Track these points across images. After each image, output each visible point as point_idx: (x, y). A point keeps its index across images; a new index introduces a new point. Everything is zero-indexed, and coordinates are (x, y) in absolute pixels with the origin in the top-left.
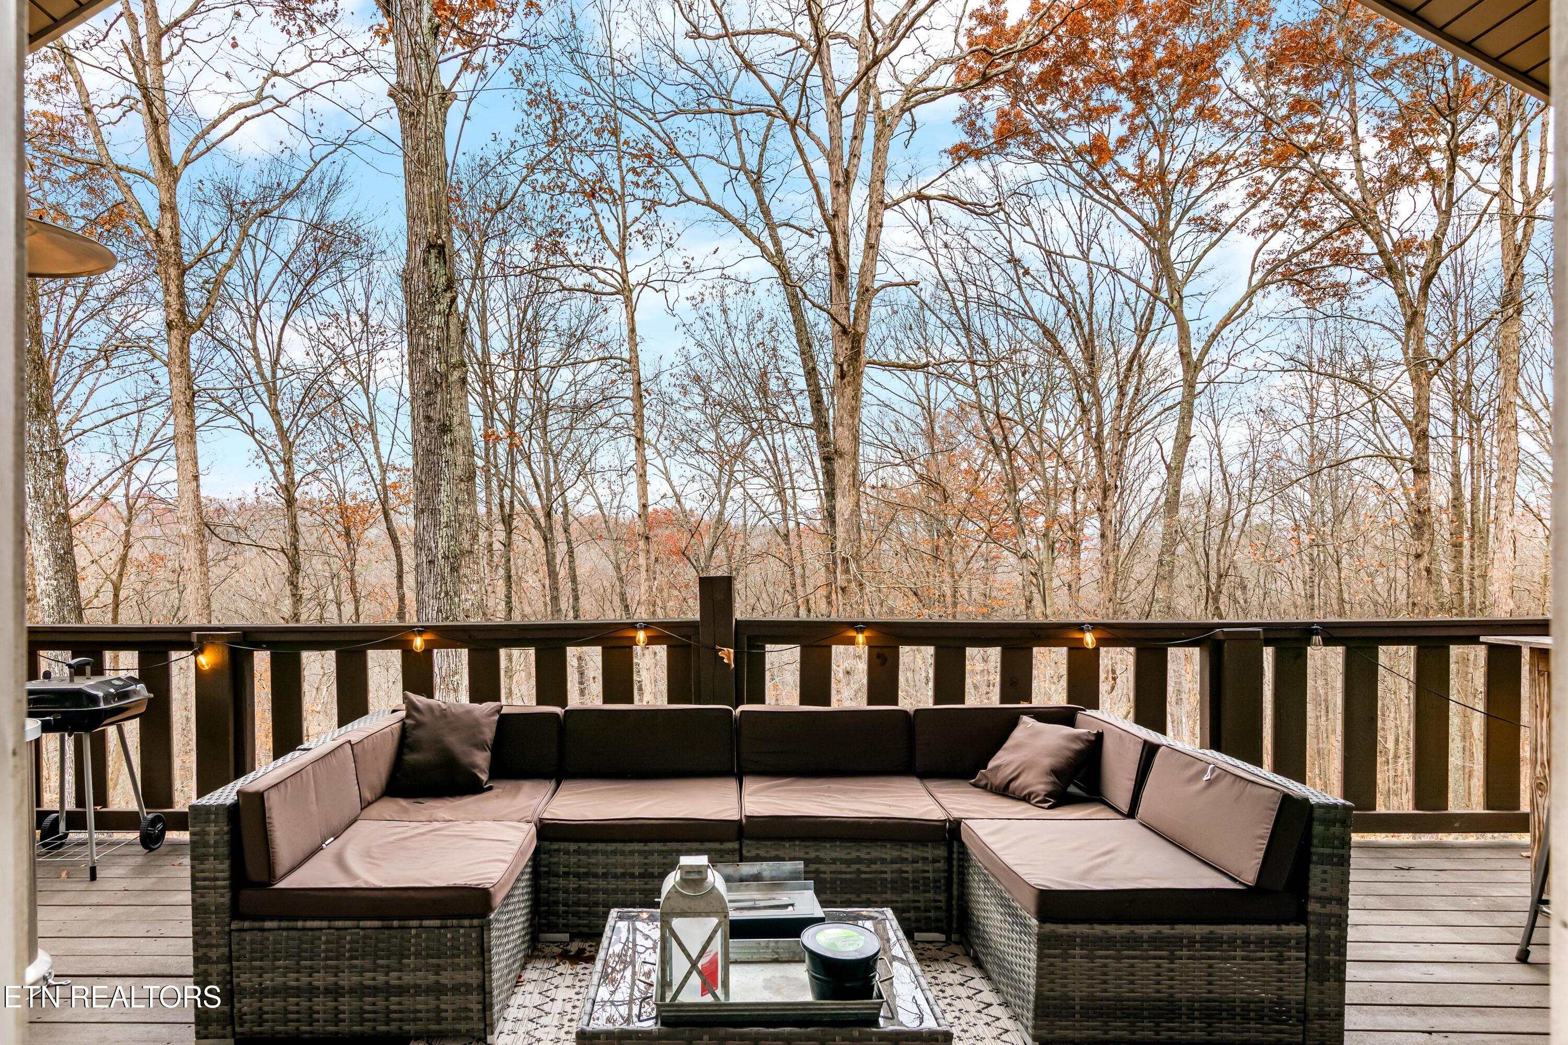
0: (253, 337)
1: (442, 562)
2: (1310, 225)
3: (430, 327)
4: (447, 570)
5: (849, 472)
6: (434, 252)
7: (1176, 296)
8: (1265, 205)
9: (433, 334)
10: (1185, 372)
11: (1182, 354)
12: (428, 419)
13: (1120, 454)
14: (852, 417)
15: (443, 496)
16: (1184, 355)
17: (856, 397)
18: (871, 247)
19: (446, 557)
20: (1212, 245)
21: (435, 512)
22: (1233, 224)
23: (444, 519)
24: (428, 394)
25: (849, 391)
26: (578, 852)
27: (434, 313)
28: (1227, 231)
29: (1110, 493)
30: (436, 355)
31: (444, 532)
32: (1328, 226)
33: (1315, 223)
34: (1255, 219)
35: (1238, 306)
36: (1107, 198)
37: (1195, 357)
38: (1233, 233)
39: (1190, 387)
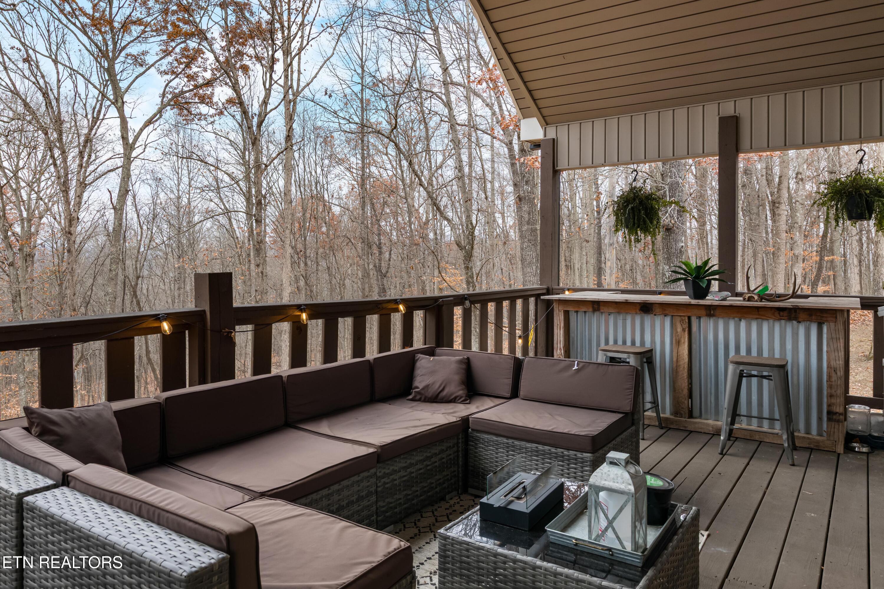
2: (190, 78)
7: (120, 101)
8: (170, 59)
10: (125, 149)
13: (80, 197)
16: (124, 138)
20: (141, 74)
22: (153, 65)
28: (149, 68)
29: (74, 222)
32: (201, 80)
33: (193, 77)
34: (164, 64)
35: (155, 115)
36: (75, 24)
37: (131, 141)
38: (153, 70)
39: (128, 159)
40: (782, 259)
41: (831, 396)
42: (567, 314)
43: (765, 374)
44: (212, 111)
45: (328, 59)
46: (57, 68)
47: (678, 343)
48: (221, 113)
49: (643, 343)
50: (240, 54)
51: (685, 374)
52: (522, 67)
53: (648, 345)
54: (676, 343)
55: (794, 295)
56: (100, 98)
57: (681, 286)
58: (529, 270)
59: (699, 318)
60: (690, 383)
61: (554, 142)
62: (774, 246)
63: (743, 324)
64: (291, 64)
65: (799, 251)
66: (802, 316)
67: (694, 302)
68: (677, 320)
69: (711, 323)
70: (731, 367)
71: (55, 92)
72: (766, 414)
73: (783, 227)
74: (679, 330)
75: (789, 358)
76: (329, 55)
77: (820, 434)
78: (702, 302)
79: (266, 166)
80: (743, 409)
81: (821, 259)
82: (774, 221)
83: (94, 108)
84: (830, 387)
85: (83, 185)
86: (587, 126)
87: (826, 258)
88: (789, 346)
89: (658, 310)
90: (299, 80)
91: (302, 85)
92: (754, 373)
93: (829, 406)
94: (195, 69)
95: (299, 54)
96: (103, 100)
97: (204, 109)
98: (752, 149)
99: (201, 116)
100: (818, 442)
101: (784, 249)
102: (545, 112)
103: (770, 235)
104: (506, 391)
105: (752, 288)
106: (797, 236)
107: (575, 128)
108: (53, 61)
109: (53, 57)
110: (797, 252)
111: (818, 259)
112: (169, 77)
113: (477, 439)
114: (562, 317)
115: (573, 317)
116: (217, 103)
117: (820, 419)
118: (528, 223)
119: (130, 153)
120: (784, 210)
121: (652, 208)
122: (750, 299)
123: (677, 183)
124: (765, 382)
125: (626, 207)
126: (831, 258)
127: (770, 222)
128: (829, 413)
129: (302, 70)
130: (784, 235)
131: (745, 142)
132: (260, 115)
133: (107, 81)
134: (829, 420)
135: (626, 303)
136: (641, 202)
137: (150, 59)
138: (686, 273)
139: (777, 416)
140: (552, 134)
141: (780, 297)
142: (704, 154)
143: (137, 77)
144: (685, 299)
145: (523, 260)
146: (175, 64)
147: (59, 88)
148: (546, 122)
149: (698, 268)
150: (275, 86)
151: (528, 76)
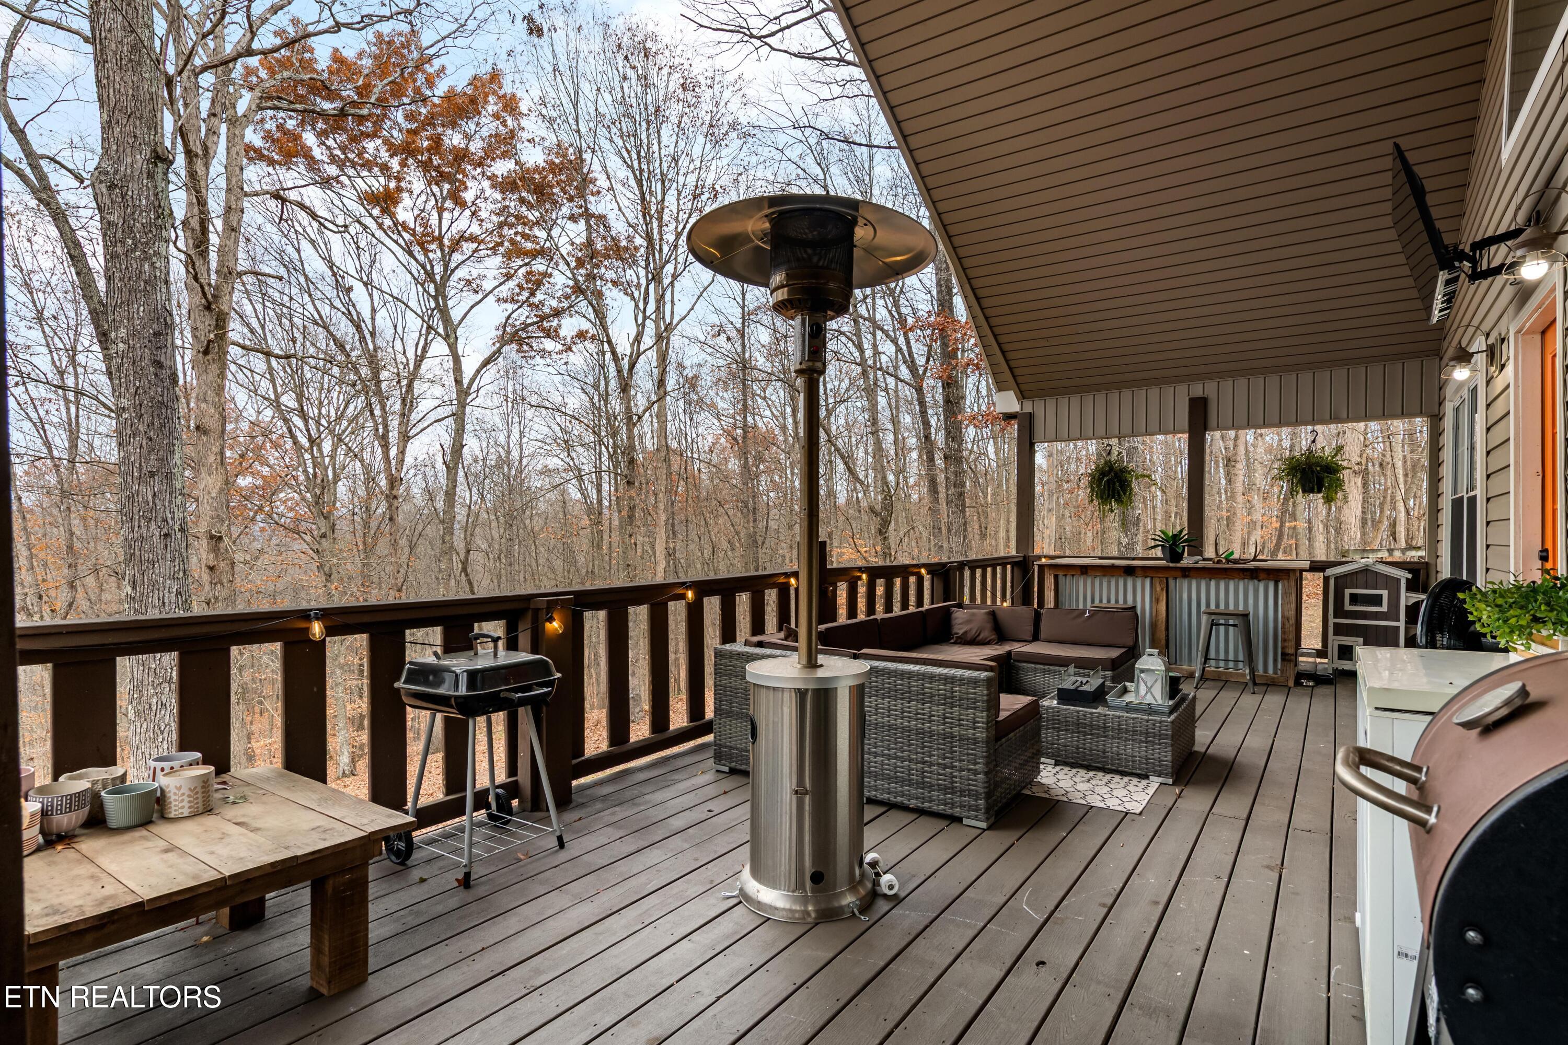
1: (179, 535)
2: (535, 307)
3: (155, 254)
4: (184, 544)
5: (216, 449)
7: (452, 335)
8: (511, 284)
9: (161, 264)
10: (458, 395)
11: (456, 381)
12: (158, 364)
13: (402, 452)
14: (218, 394)
16: (458, 382)
17: (222, 376)
18: (232, 229)
19: (182, 530)
20: (477, 303)
22: (491, 292)
24: (157, 334)
25: (214, 368)
28: (486, 296)
29: (397, 484)
30: (165, 289)
31: (179, 500)
32: (547, 310)
33: (538, 306)
34: (504, 291)
35: (494, 353)
36: (396, 242)
37: (465, 384)
38: (491, 298)
39: (462, 405)
40: (1238, 527)
41: (1284, 640)
42: (1056, 577)
43: (1231, 622)
44: (559, 347)
45: (705, 289)
46: (371, 295)
47: (1158, 600)
48: (569, 349)
49: (1125, 601)
50: (591, 277)
51: (1163, 627)
52: (1006, 347)
53: (1130, 603)
54: (1155, 600)
55: (1254, 560)
56: (424, 331)
57: (1159, 552)
58: (955, 539)
59: (1175, 578)
60: (1167, 636)
61: (1031, 416)
62: (1228, 511)
63: (1213, 583)
64: (663, 296)
65: (1257, 516)
66: (1262, 575)
67: (1172, 565)
68: (1156, 581)
69: (1185, 583)
70: (1204, 618)
71: (369, 322)
72: (1231, 657)
73: (1240, 488)
74: (1158, 589)
75: (1251, 609)
76: (706, 284)
77: (1275, 673)
78: (1178, 565)
79: (640, 418)
80: (1212, 654)
81: (1282, 526)
82: (1229, 482)
83: (417, 345)
84: (1284, 633)
85: (405, 438)
86: (1064, 401)
87: (1287, 524)
88: (1251, 601)
89: (1139, 572)
90: (672, 312)
91: (676, 319)
92: (1222, 621)
93: (1283, 648)
94: (539, 296)
95: (672, 283)
96: (428, 333)
97: (549, 345)
98: (1218, 428)
99: (543, 353)
100: (1273, 679)
101: (1241, 512)
102: (1023, 387)
103: (1223, 496)
104: (1029, 635)
105: (1221, 552)
106: (1256, 499)
107: (1051, 402)
108: (366, 284)
109: (365, 279)
110: (1254, 518)
111: (1278, 525)
112: (510, 307)
113: (1018, 669)
114: (1052, 580)
115: (1061, 579)
116: (565, 339)
117: (1275, 661)
118: (955, 486)
119: (465, 399)
120: (1240, 469)
121: (1126, 481)
122: (1219, 562)
123: (1136, 448)
124: (1231, 628)
125: (1101, 480)
126: (1293, 524)
127: (1223, 482)
128: (1283, 654)
129: (676, 301)
130: (1240, 498)
131: (1212, 420)
132: (631, 356)
133: (433, 310)
134: (1283, 660)
135: (1113, 567)
136: (1116, 474)
137: (488, 285)
138: (1163, 540)
139: (1241, 658)
140: (1028, 408)
141: (1245, 561)
142: (1175, 432)
143: (472, 307)
144: (1163, 563)
145: (950, 528)
146: (517, 290)
147: (373, 319)
148: (1022, 396)
149: (1174, 536)
150: (648, 322)
151: (1010, 356)
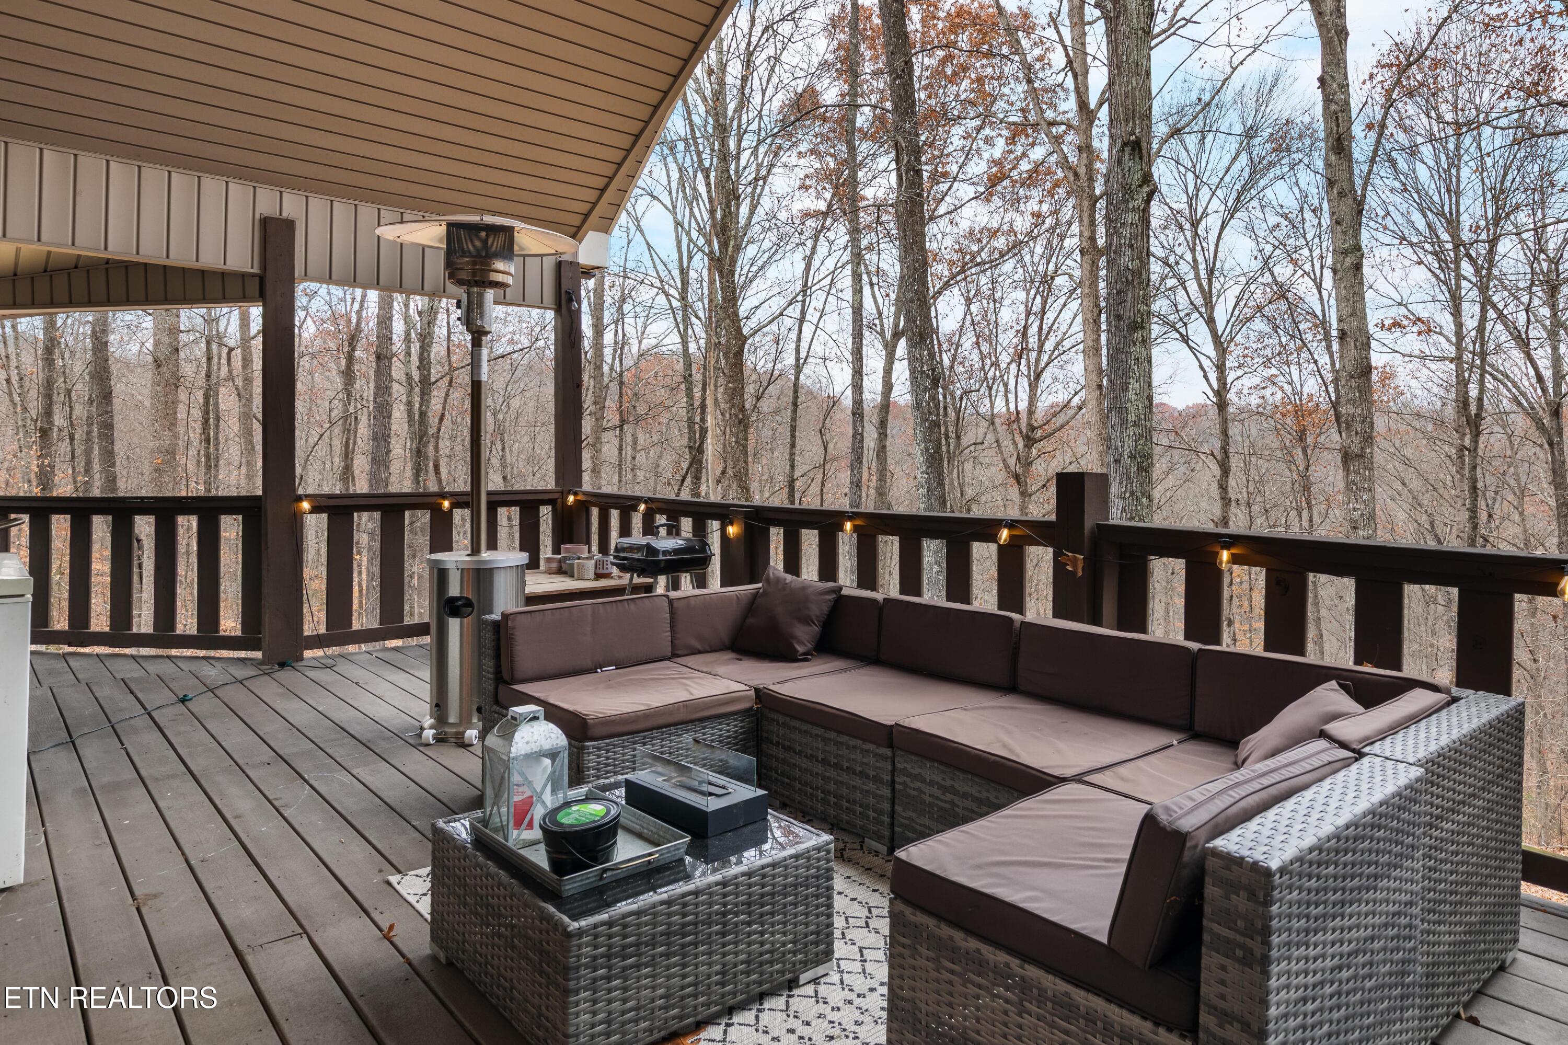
0: (1193, 250)
1: (1128, 461)
3: (1122, 225)
4: (1134, 469)
6: (1127, 150)
9: (1126, 232)
12: (1119, 317)
15: (1131, 395)
19: (1132, 457)
21: (1123, 411)
23: (1131, 418)
24: (1119, 292)
26: (784, 725)
27: (1127, 210)
30: (1128, 252)
31: (1131, 431)
